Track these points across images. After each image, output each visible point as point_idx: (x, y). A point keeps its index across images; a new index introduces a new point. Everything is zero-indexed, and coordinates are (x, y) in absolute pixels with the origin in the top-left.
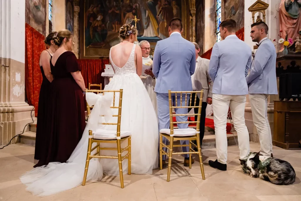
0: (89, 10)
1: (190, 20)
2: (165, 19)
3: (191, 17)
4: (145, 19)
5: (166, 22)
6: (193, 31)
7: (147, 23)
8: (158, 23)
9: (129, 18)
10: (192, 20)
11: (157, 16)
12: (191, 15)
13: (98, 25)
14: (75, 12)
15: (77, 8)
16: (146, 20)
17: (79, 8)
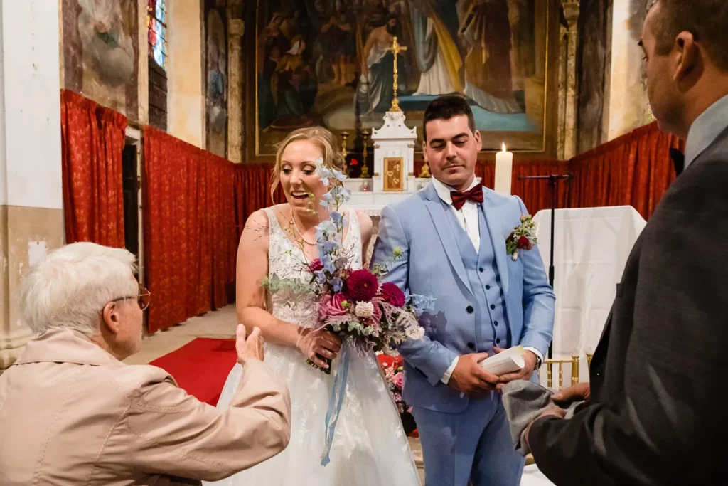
0: (267, 28)
1: (561, 38)
2: (483, 41)
3: (562, 30)
4: (424, 43)
5: (486, 47)
6: (569, 70)
7: (431, 54)
8: (462, 52)
9: (379, 44)
10: (566, 37)
11: (459, 33)
12: (564, 22)
13: (293, 69)
14: (232, 36)
15: (236, 26)
16: (427, 46)
17: (242, 25)
